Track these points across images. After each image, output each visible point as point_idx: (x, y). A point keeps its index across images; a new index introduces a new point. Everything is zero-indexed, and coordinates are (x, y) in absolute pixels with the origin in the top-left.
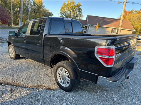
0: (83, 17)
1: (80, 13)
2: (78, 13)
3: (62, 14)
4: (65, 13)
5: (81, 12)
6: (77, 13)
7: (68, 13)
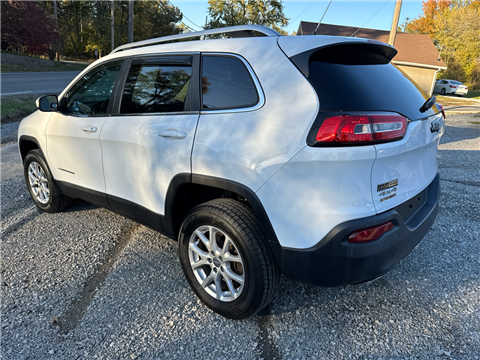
0: (286, 23)
1: (277, 10)
2: (270, 8)
3: (216, 14)
4: (226, 11)
5: (279, 7)
6: (265, 9)
7: (236, 9)
